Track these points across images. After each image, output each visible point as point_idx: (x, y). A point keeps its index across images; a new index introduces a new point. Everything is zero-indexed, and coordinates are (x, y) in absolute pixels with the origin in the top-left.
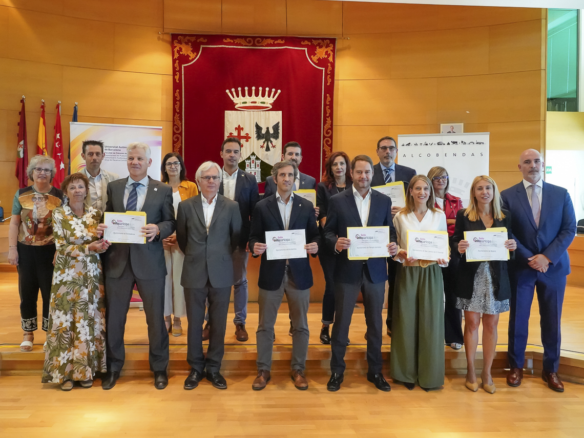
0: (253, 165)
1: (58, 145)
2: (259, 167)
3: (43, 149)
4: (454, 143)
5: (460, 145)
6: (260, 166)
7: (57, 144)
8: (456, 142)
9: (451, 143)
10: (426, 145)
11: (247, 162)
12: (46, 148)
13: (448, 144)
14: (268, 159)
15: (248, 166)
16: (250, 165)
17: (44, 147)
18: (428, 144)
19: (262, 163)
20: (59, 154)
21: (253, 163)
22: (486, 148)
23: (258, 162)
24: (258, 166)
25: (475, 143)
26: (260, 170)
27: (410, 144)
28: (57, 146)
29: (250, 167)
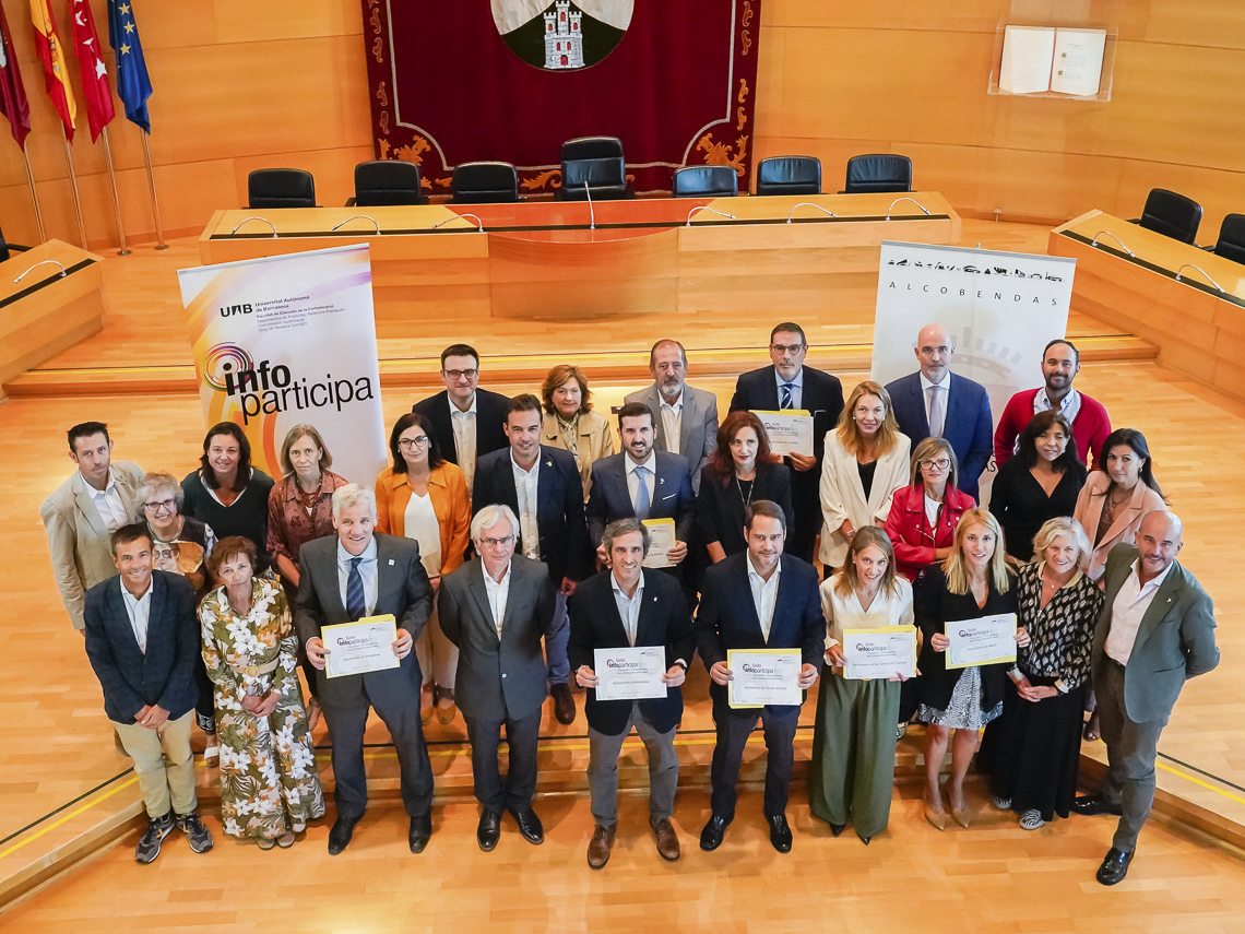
0: (563, 25)
1: (81, 18)
2: (579, 29)
3: (49, 35)
4: (999, 271)
5: (1011, 278)
6: (581, 27)
7: (78, 16)
8: (1005, 271)
9: (993, 271)
10: (941, 268)
11: (549, 19)
12: (54, 30)
13: (988, 272)
14: (599, 9)
15: (551, 29)
16: (557, 27)
17: (50, 30)
18: (945, 267)
19: (586, 20)
20: (88, 42)
21: (563, 20)
22: (1064, 292)
23: (576, 18)
24: (576, 28)
25: (1044, 277)
26: (581, 36)
27: (905, 261)
28: (80, 22)
29: (557, 31)
